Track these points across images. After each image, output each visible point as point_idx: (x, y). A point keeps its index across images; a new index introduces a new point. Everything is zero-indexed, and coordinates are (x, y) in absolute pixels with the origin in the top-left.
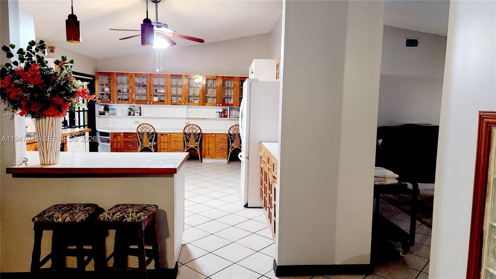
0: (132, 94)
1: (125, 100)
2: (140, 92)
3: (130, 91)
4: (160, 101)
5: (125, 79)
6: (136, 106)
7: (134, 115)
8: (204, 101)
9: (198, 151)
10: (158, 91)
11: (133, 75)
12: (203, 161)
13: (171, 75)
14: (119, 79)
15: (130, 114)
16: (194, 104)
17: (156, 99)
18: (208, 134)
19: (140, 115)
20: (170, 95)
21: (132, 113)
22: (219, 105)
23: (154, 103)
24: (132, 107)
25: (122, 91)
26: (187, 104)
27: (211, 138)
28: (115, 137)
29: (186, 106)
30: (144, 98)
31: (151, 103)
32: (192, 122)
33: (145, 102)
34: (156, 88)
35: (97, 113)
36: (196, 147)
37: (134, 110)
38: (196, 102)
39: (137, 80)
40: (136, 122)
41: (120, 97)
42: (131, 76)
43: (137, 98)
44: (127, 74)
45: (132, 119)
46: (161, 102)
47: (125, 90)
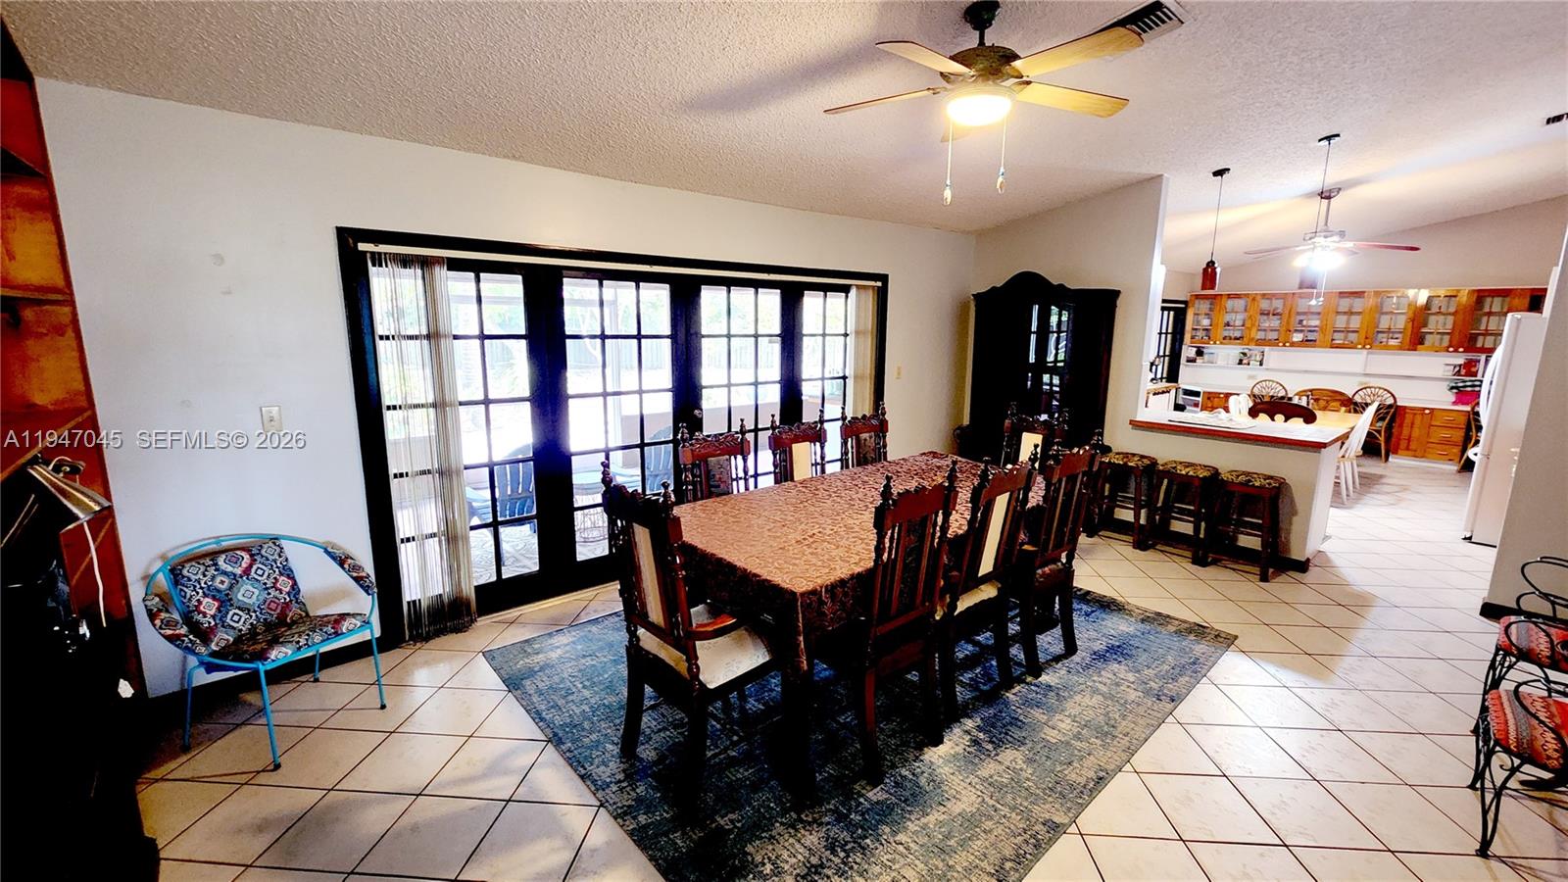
0: (1249, 329)
1: (1236, 339)
2: (1267, 325)
3: (1248, 324)
4: (1307, 341)
5: (1240, 304)
6: (1255, 351)
7: (1249, 364)
8: (1416, 340)
9: (1382, 439)
10: (1305, 323)
11: (1259, 297)
12: (1390, 459)
13: (1341, 293)
14: (1230, 304)
15: (1240, 362)
16: (1387, 347)
17: (1297, 337)
18: (1412, 409)
19: (1261, 364)
20: (1330, 330)
21: (1244, 362)
22: (1456, 351)
23: (1293, 344)
24: (1246, 351)
25: (1232, 324)
26: (1368, 347)
27: (1418, 418)
28: (1209, 398)
29: (1365, 352)
30: (1273, 336)
31: (1287, 344)
32: (1374, 382)
33: (1274, 343)
34: (1301, 318)
35: (1183, 360)
36: (1379, 432)
37: (1251, 356)
38: (1392, 342)
39: (1264, 305)
40: (1251, 377)
41: (1226, 334)
42: (1254, 299)
43: (1260, 335)
44: (1247, 295)
45: (1243, 371)
46: (1307, 343)
47: (1238, 323)
